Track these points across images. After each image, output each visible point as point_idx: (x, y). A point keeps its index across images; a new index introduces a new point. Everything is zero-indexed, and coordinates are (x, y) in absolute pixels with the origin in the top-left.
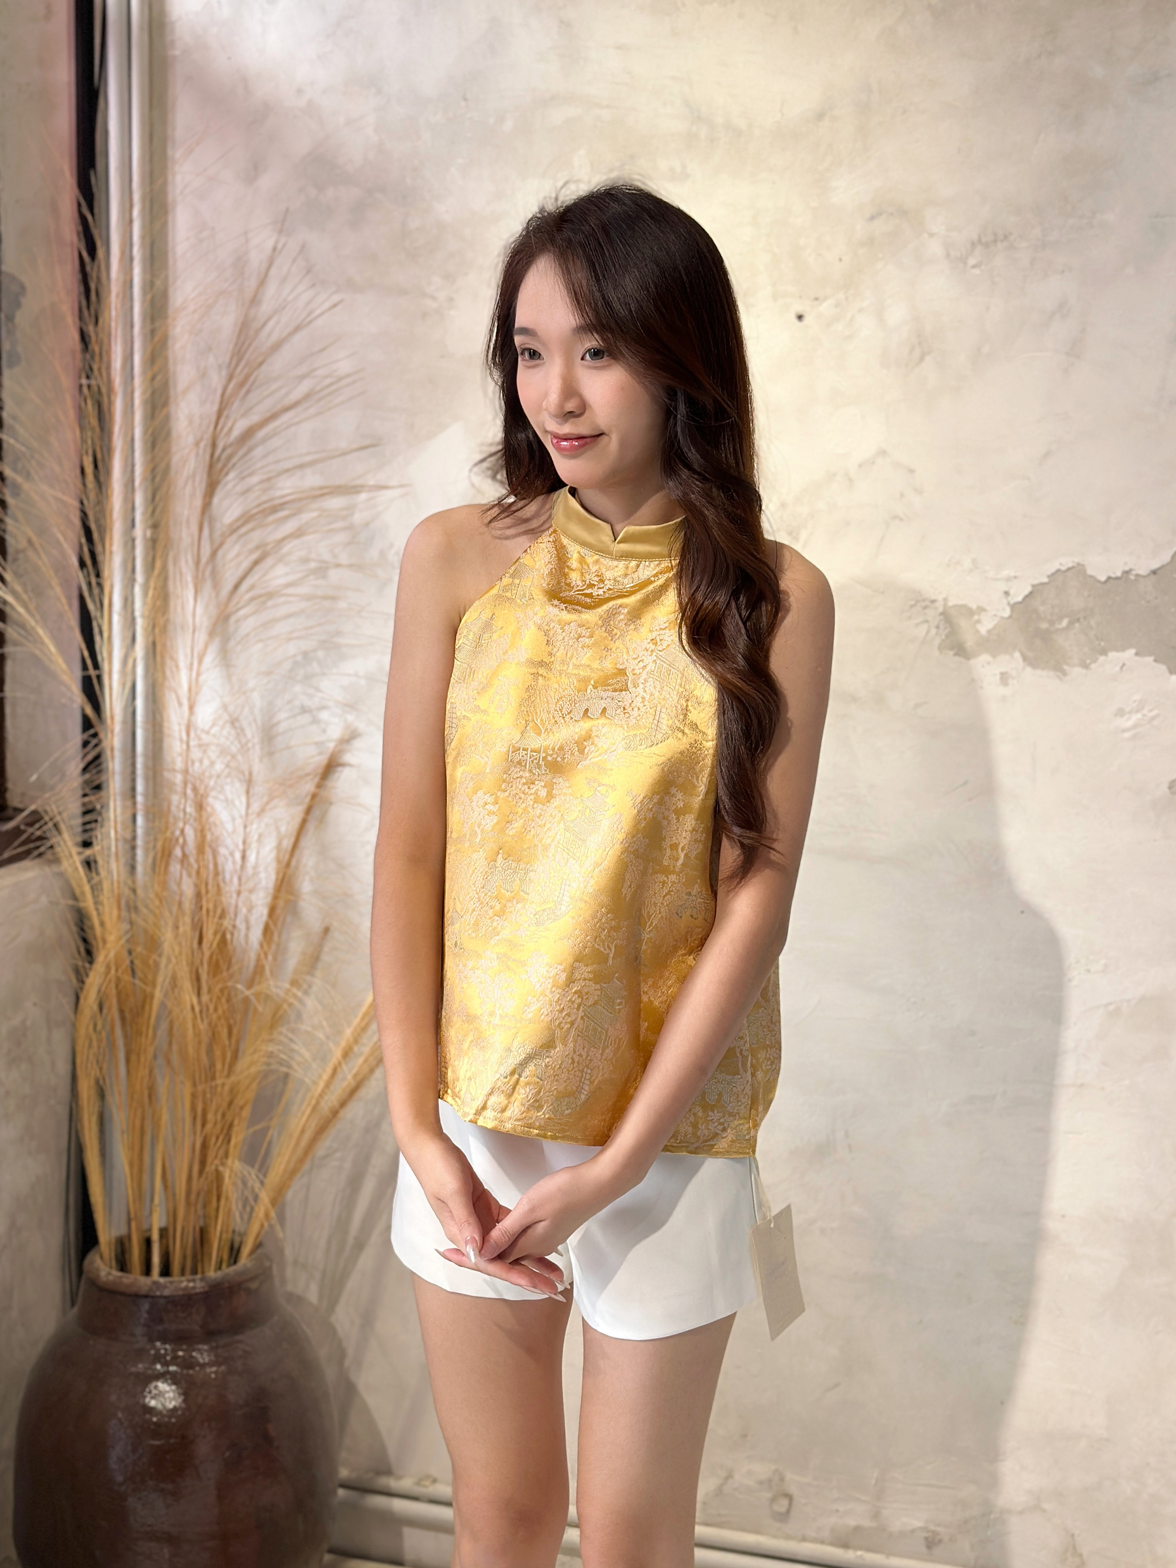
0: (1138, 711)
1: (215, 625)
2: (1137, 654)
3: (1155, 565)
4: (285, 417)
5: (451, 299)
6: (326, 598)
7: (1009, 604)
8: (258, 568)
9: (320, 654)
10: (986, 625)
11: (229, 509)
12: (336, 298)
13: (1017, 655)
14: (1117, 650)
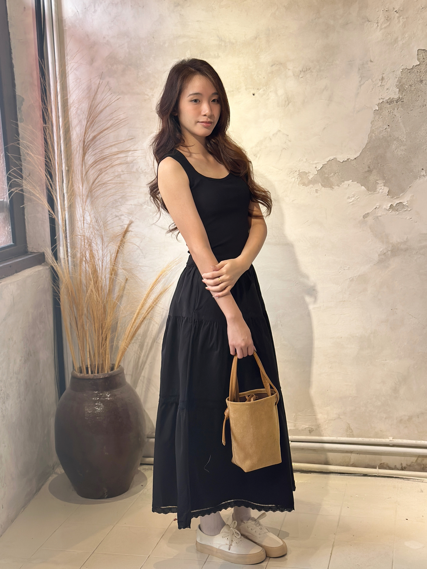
0: (353, 197)
1: (88, 193)
2: (352, 181)
3: (356, 157)
4: (106, 131)
5: (153, 95)
6: (120, 183)
7: (317, 170)
8: (99, 177)
9: (120, 200)
10: (311, 177)
11: (90, 159)
12: (118, 97)
13: (320, 184)
14: (347, 181)
